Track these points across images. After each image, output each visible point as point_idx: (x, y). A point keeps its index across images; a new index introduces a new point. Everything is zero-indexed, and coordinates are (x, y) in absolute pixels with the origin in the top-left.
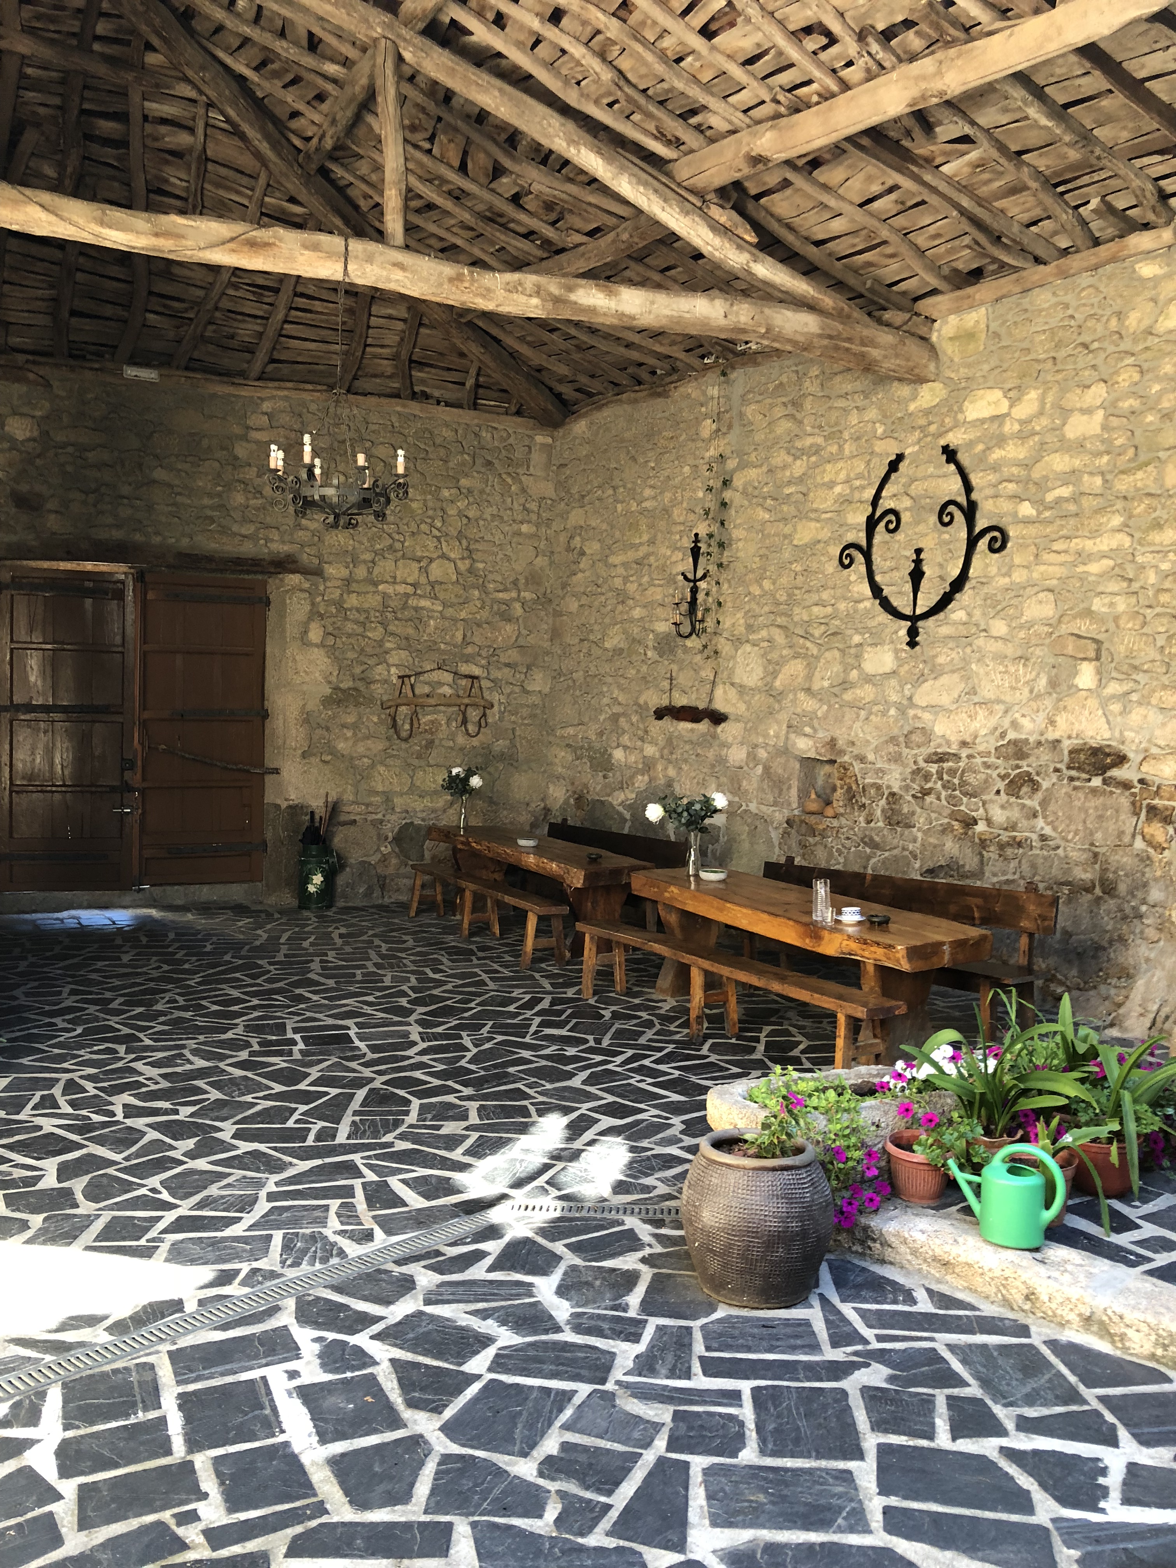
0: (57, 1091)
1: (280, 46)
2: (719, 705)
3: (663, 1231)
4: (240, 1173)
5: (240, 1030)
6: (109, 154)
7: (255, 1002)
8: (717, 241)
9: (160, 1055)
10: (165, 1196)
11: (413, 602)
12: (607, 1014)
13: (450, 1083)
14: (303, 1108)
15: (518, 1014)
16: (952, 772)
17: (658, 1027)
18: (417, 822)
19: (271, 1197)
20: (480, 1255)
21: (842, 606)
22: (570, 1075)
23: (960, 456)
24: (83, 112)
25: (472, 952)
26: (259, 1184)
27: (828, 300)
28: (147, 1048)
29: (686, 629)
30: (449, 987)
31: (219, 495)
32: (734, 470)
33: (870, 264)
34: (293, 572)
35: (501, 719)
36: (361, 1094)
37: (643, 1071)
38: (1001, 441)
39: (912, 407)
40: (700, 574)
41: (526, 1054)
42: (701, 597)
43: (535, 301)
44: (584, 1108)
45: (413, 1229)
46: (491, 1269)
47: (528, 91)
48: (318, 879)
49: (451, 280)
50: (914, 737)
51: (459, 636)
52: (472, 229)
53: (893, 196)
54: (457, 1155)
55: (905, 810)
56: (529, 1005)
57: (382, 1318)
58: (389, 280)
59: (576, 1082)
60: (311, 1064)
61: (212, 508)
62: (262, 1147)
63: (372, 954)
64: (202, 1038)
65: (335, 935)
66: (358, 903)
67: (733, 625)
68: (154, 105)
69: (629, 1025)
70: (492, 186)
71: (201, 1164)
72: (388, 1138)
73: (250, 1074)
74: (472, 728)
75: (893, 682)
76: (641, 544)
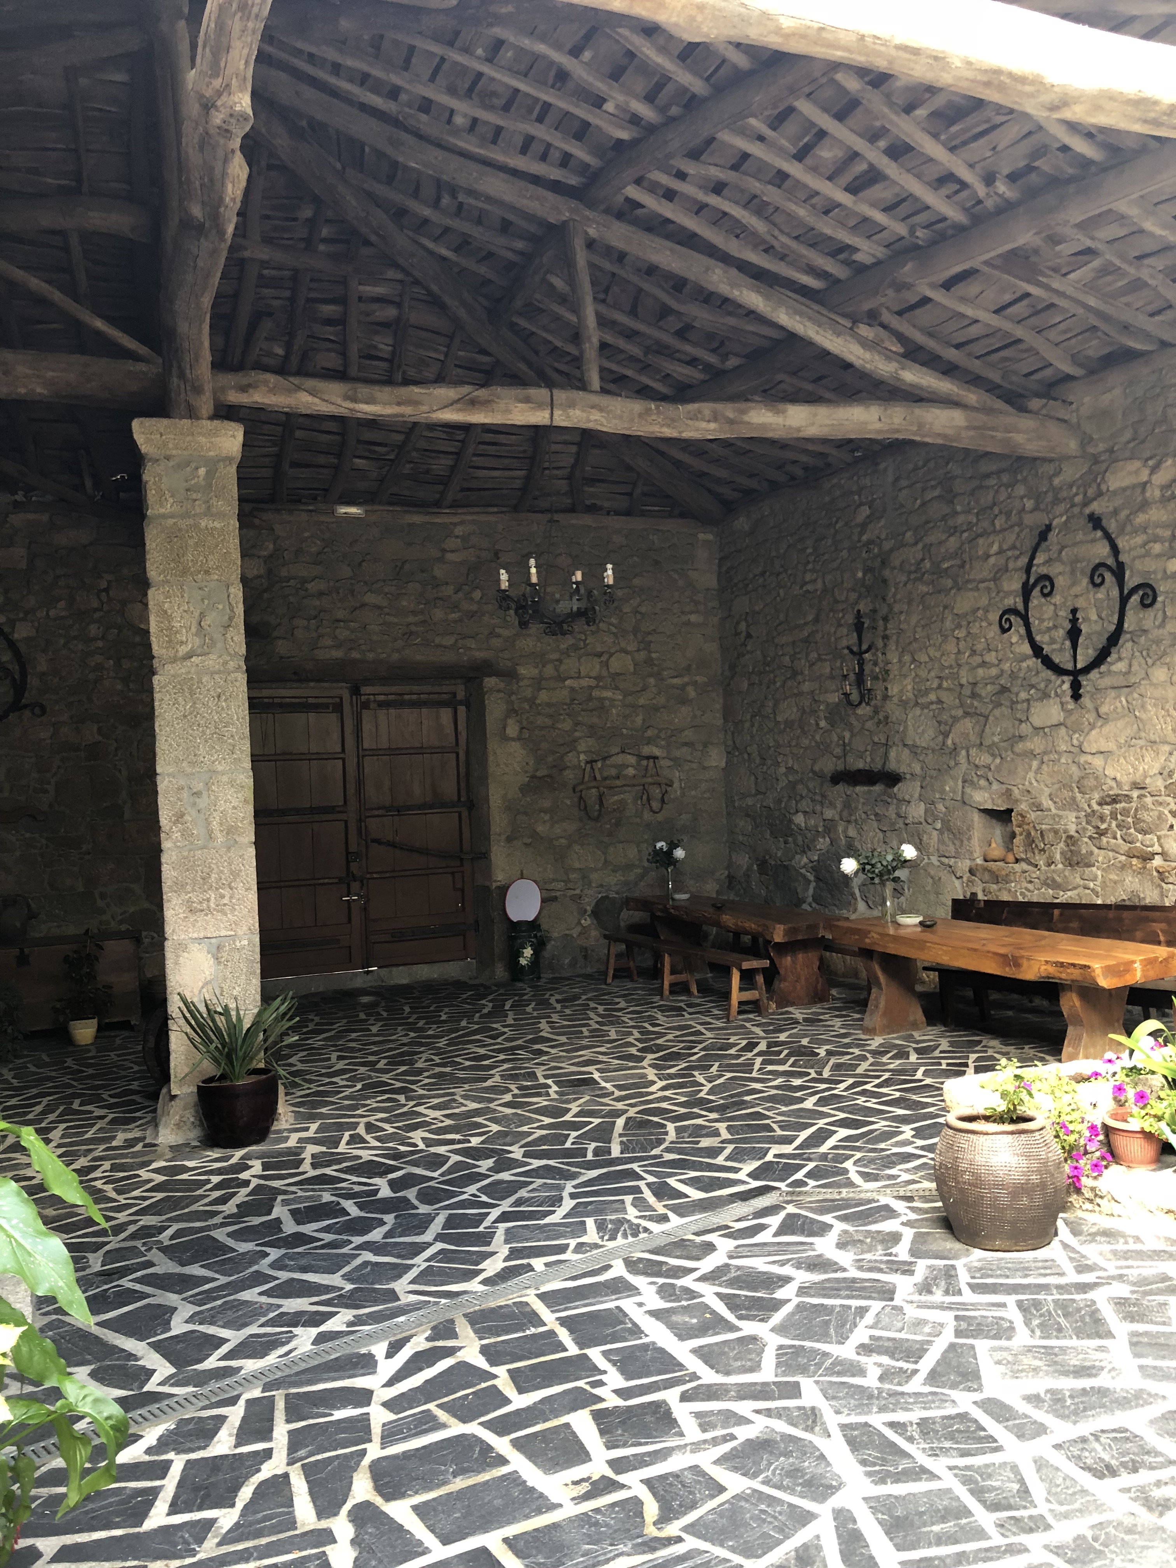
0: (361, 1130)
1: (476, 232)
2: (892, 766)
3: (915, 1204)
4: (540, 1181)
5: (497, 1078)
6: (329, 332)
7: (502, 1057)
8: (868, 356)
9: (436, 1101)
10: (484, 1198)
11: (596, 693)
12: (822, 1052)
13: (695, 1110)
14: (574, 1134)
15: (739, 1056)
16: (1125, 812)
17: (871, 1060)
18: (613, 895)
19: (573, 1196)
20: (762, 1227)
21: (1006, 666)
22: (802, 1100)
23: (1104, 523)
24: (309, 300)
25: (681, 1009)
26: (561, 1188)
27: (972, 397)
28: (422, 1097)
29: (855, 697)
30: (670, 1037)
31: (422, 612)
32: (891, 550)
33: (1006, 359)
34: (490, 676)
35: (683, 795)
36: (620, 1122)
37: (864, 1093)
38: (1144, 505)
39: (1056, 481)
40: (864, 647)
41: (758, 1086)
42: (868, 668)
43: (713, 426)
44: (821, 1123)
45: (700, 1212)
46: (776, 1235)
47: (692, 247)
48: (528, 952)
49: (640, 415)
50: (1086, 782)
51: (639, 720)
52: (640, 361)
53: (1025, 302)
54: (720, 1160)
55: (1084, 851)
56: (750, 1047)
57: (696, 1269)
58: (589, 421)
59: (809, 1104)
60: (568, 1102)
61: (416, 624)
62: (551, 1162)
63: (592, 1014)
64: (467, 1087)
65: (552, 1000)
66: (565, 974)
67: (901, 691)
68: (368, 288)
69: (844, 1059)
70: (661, 324)
71: (505, 1176)
72: (655, 1152)
73: (519, 1111)
74: (655, 805)
75: (1063, 731)
76: (806, 624)
